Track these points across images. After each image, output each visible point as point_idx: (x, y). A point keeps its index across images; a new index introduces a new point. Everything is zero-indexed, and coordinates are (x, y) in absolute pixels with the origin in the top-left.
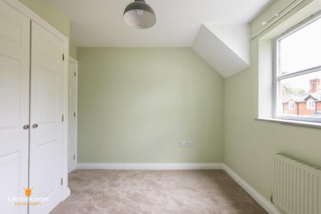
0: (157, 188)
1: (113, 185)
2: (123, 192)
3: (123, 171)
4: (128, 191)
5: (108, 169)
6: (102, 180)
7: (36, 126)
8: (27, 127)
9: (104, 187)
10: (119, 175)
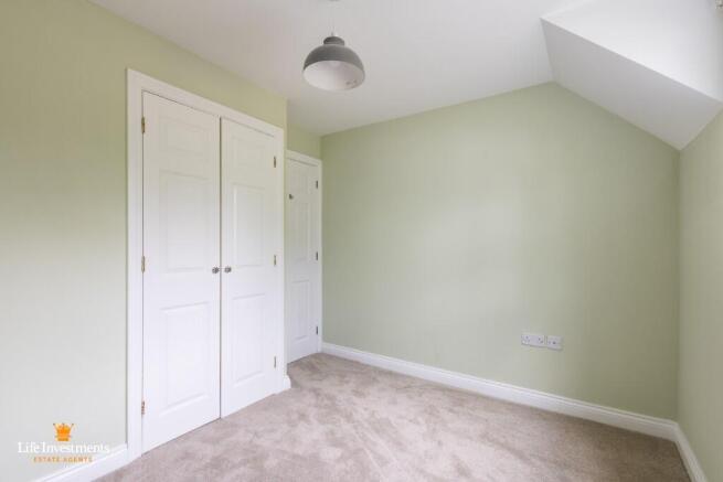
0: (435, 423)
1: (357, 393)
2: (366, 409)
3: (390, 373)
4: (374, 412)
5: (367, 363)
6: (346, 379)
7: (228, 270)
8: (216, 270)
9: (341, 391)
10: (379, 378)
